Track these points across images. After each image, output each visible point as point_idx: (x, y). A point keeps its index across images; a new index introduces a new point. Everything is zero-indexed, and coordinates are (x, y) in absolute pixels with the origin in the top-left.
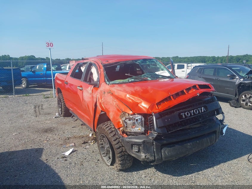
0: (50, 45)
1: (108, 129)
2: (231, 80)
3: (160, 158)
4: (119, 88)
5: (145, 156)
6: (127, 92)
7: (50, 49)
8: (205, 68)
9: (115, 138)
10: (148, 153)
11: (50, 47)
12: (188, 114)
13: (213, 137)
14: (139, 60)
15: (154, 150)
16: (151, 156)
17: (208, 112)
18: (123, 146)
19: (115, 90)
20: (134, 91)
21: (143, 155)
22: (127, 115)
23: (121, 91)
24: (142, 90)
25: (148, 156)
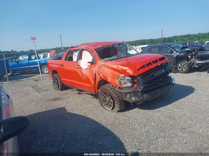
0: (33, 39)
1: (109, 87)
2: (171, 55)
3: (143, 99)
4: (111, 63)
5: (135, 99)
6: (118, 65)
7: (34, 42)
8: (152, 48)
9: (114, 92)
10: (136, 97)
11: (34, 41)
12: (157, 74)
13: (169, 86)
14: (116, 44)
15: (139, 95)
16: (138, 98)
17: (166, 72)
18: (119, 96)
19: (109, 64)
20: (122, 64)
21: (133, 99)
22: (121, 77)
23: (113, 64)
24: (127, 63)
25: (137, 98)
